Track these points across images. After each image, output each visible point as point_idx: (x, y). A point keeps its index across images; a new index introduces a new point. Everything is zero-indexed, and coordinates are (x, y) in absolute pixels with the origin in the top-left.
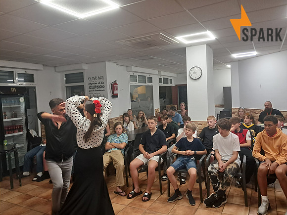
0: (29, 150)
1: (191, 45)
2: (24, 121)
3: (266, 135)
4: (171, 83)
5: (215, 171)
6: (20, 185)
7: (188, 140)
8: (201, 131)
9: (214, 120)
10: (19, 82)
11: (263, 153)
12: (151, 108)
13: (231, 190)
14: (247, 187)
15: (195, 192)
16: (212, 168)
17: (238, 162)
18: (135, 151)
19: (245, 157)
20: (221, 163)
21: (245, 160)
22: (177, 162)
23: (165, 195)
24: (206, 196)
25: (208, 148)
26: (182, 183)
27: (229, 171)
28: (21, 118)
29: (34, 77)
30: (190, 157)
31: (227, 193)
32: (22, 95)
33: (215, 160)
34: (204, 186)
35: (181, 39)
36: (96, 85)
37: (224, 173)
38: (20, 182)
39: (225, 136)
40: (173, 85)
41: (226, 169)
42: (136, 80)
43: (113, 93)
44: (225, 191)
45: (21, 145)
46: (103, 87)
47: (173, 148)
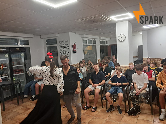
0: (27, 83)
1: (119, 22)
2: (24, 66)
3: (164, 73)
4: (107, 44)
5: (134, 95)
6: (23, 103)
7: (118, 77)
8: (125, 71)
9: (133, 65)
10: (20, 45)
11: (162, 84)
12: (95, 58)
13: (143, 105)
14: (153, 104)
15: (122, 107)
16: (132, 93)
17: (147, 89)
18: (87, 83)
19: (151, 86)
20: (137, 90)
21: (151, 88)
22: (111, 90)
23: (105, 108)
24: (129, 109)
25: (130, 81)
26: (114, 101)
27: (142, 95)
28: (22, 65)
29: (29, 41)
30: (119, 86)
31: (141, 107)
32: (22, 52)
33: (134, 88)
35: (113, 18)
36: (64, 46)
37: (139, 96)
38: (23, 101)
39: (139, 74)
40: (108, 45)
42: (87, 42)
43: (73, 50)
44: (140, 106)
45: (23, 80)
46: (68, 47)
47: (109, 81)
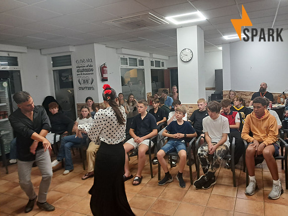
2: (8, 106)
3: (254, 116)
4: (163, 66)
5: (205, 154)
7: (179, 123)
8: (192, 114)
9: (205, 103)
10: (1, 66)
11: (251, 134)
13: (222, 171)
14: (236, 168)
15: (186, 175)
16: (202, 151)
17: (227, 144)
22: (167, 146)
23: (156, 179)
24: (196, 178)
27: (218, 153)
28: (5, 104)
29: (18, 60)
30: (180, 139)
32: (5, 80)
33: (205, 142)
34: (194, 168)
35: (171, 19)
36: (84, 68)
40: (165, 68)
41: (215, 151)
42: (127, 63)
43: (102, 76)
44: (214, 173)
45: (7, 132)
46: (92, 70)
47: (164, 131)
